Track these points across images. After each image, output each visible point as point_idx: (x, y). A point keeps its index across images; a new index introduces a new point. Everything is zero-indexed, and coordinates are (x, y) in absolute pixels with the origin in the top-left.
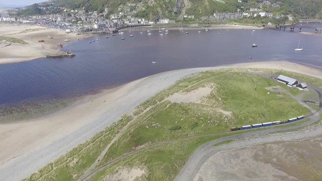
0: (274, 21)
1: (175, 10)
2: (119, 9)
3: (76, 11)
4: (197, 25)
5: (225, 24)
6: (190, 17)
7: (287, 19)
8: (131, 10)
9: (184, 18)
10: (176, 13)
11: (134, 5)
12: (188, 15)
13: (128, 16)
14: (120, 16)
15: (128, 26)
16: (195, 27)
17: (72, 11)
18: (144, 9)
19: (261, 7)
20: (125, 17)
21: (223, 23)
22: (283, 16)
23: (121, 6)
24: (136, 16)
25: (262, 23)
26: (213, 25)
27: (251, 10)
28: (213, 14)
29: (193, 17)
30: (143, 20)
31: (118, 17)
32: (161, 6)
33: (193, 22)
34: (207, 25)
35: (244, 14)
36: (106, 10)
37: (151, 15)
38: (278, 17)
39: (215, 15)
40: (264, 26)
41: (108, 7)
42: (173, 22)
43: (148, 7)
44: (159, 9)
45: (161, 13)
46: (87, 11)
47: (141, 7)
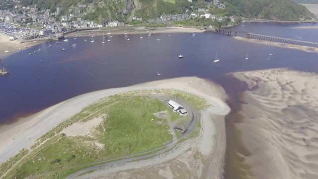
0: (216, 23)
1: (125, 11)
2: (70, 10)
3: (28, 8)
4: (143, 28)
5: (170, 26)
6: (138, 19)
7: (229, 20)
8: (82, 12)
9: (133, 20)
10: (126, 15)
11: (85, 6)
12: (137, 18)
13: (78, 19)
14: (70, 18)
15: (77, 30)
16: (141, 30)
17: (24, 8)
18: (93, 11)
19: (209, 7)
20: (75, 19)
21: (169, 26)
22: (226, 17)
23: (72, 7)
24: (86, 18)
25: (205, 25)
26: (159, 28)
27: (200, 10)
28: (160, 16)
29: (141, 19)
30: (92, 23)
31: (68, 19)
32: (111, 8)
33: (141, 24)
34: (153, 28)
35: (192, 15)
36: (58, 9)
37: (100, 18)
38: (220, 19)
39: (161, 17)
40: (205, 28)
41: (60, 7)
42: (122, 24)
43: (98, 9)
44: (108, 11)
45: (110, 15)
46: (39, 9)
47: (91, 8)
